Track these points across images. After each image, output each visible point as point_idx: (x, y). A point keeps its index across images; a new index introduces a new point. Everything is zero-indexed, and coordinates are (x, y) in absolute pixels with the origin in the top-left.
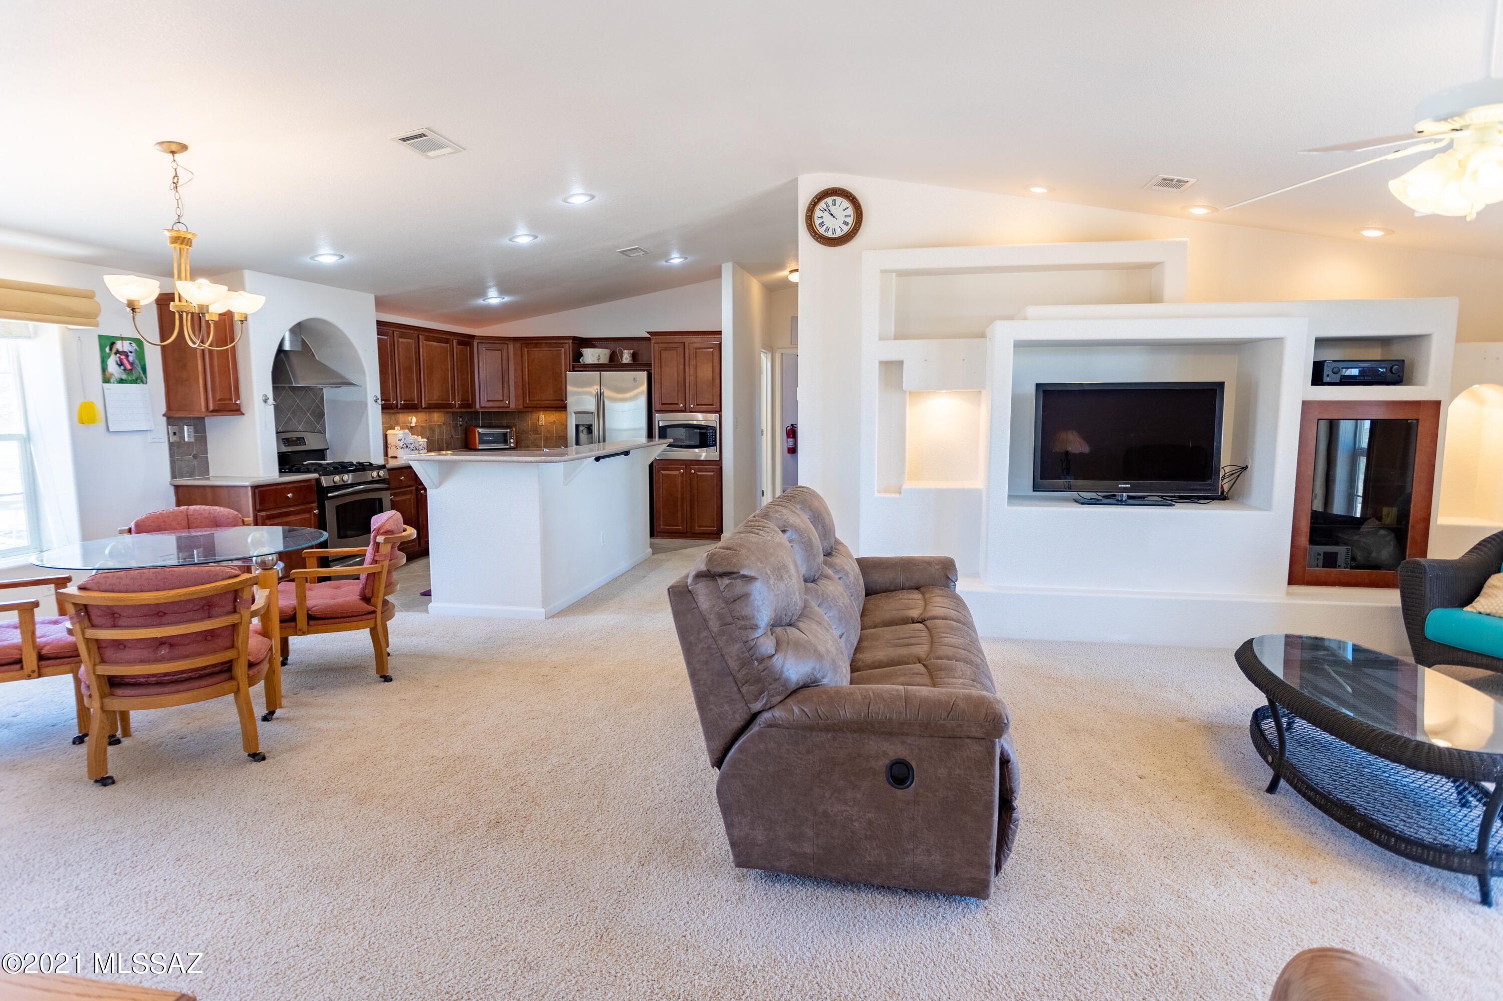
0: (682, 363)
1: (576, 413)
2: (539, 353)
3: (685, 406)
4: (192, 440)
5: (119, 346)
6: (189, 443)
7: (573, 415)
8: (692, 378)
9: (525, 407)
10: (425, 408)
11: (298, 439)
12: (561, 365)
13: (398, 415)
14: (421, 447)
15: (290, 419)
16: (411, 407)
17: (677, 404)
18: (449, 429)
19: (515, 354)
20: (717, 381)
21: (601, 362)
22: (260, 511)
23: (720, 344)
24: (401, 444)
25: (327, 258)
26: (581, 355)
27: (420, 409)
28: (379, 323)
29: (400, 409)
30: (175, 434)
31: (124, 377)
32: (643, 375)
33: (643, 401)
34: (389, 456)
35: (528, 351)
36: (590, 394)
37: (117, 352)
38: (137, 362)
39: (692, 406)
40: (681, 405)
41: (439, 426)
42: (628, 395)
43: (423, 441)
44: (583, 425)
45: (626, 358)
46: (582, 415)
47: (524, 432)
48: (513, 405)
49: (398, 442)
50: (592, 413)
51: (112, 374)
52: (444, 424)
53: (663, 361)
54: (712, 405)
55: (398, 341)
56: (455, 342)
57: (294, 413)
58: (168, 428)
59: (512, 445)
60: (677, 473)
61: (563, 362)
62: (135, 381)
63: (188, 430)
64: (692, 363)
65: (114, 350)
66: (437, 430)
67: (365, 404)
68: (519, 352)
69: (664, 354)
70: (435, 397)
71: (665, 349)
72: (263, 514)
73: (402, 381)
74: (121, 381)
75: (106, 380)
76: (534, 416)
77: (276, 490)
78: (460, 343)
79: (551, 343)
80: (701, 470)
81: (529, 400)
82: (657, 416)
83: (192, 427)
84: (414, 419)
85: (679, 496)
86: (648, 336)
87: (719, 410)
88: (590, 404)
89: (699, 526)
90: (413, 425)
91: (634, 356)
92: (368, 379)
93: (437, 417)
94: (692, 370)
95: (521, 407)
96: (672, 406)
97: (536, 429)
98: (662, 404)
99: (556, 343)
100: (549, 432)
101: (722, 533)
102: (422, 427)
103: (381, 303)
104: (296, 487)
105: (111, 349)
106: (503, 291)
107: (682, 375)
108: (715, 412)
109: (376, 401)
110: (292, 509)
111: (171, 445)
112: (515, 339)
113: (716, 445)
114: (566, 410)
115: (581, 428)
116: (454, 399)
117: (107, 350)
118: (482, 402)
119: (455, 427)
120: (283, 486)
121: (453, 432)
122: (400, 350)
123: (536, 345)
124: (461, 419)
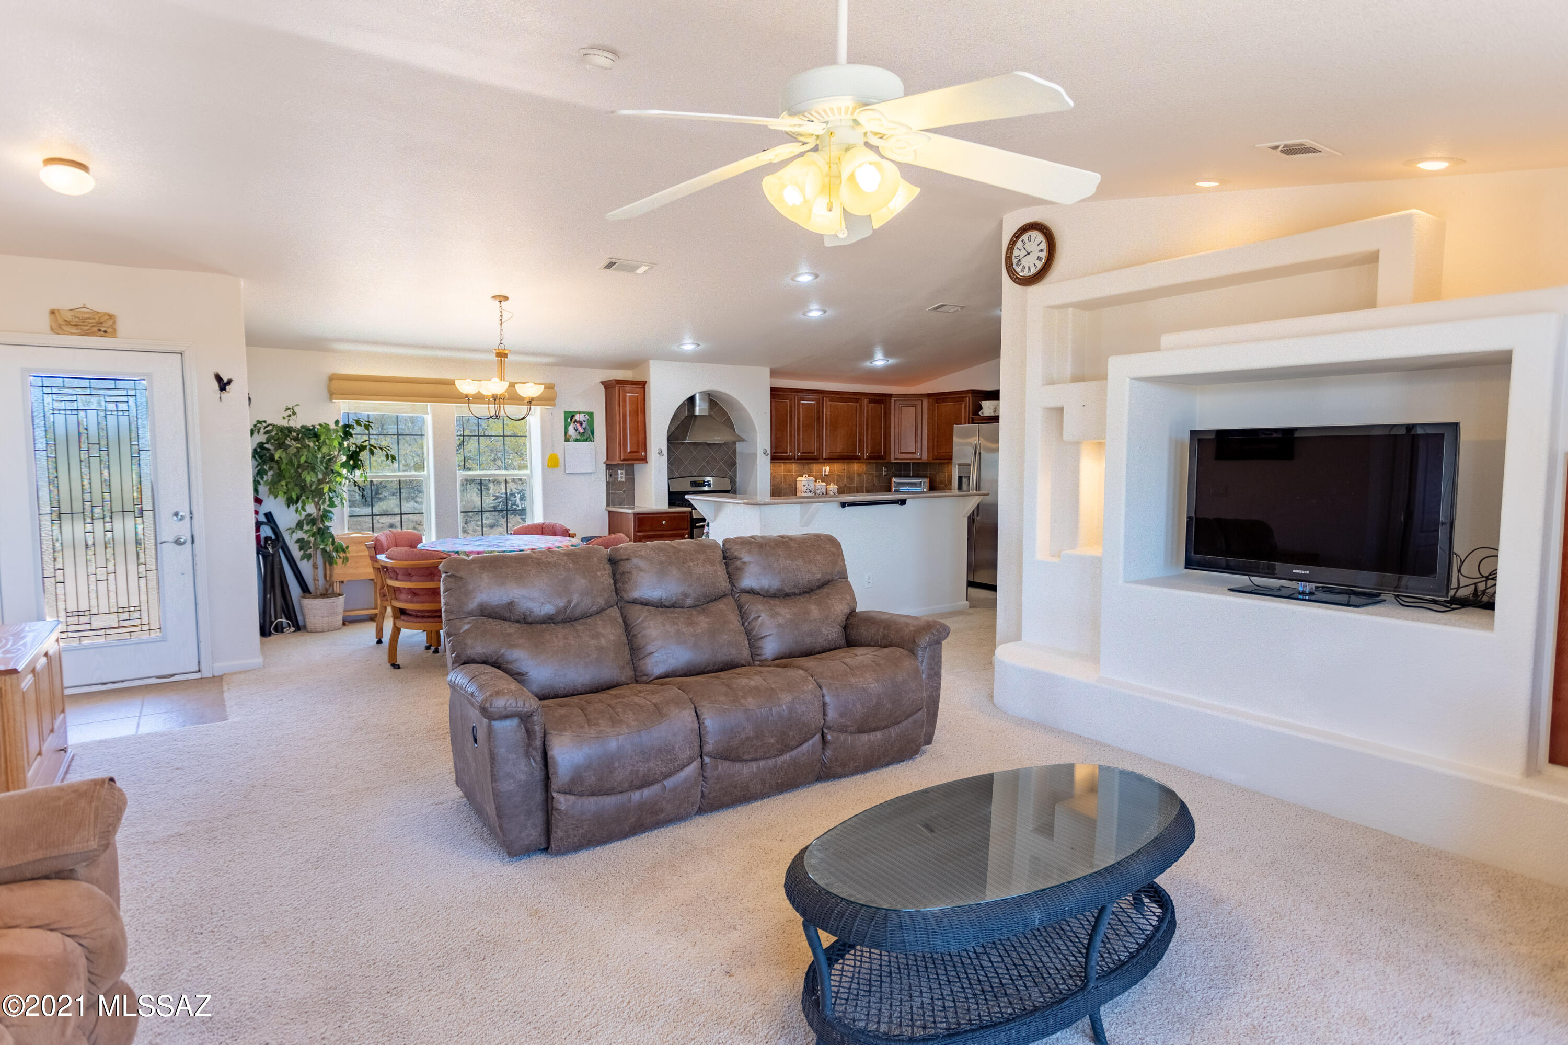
1: (959, 465)
2: (944, 408)
4: (623, 480)
5: (577, 417)
6: (621, 482)
7: (957, 467)
9: (934, 459)
10: (826, 459)
11: (704, 482)
13: (812, 465)
15: (704, 467)
16: (809, 459)
18: (870, 478)
19: (929, 409)
22: (639, 531)
25: (688, 347)
26: (981, 408)
27: (820, 460)
28: (773, 389)
29: (798, 459)
30: (611, 475)
31: (579, 437)
35: (937, 406)
36: (971, 445)
37: (576, 421)
38: (588, 427)
41: (859, 475)
43: (833, 487)
44: (965, 477)
46: (963, 467)
48: (925, 457)
50: (970, 465)
51: (571, 436)
52: (865, 471)
55: (799, 403)
56: (866, 401)
57: (708, 463)
58: (606, 472)
61: (963, 415)
62: (586, 440)
63: (621, 474)
65: (573, 420)
66: (856, 479)
67: (755, 455)
68: (931, 408)
70: (839, 450)
72: (641, 534)
73: (801, 437)
74: (577, 440)
75: (567, 440)
77: (652, 518)
78: (871, 402)
79: (954, 398)
81: (936, 454)
83: (624, 472)
84: (828, 469)
88: (970, 457)
90: (827, 473)
92: (759, 435)
93: (855, 467)
95: (932, 458)
99: (958, 397)
102: (835, 475)
103: (774, 373)
104: (670, 517)
105: (571, 420)
106: (888, 354)
109: (765, 453)
110: (665, 533)
111: (608, 483)
112: (929, 395)
114: (952, 462)
116: (861, 451)
117: (569, 420)
118: (895, 456)
119: (879, 476)
120: (663, 515)
121: (875, 481)
122: (801, 410)
123: (944, 400)
124: (886, 470)
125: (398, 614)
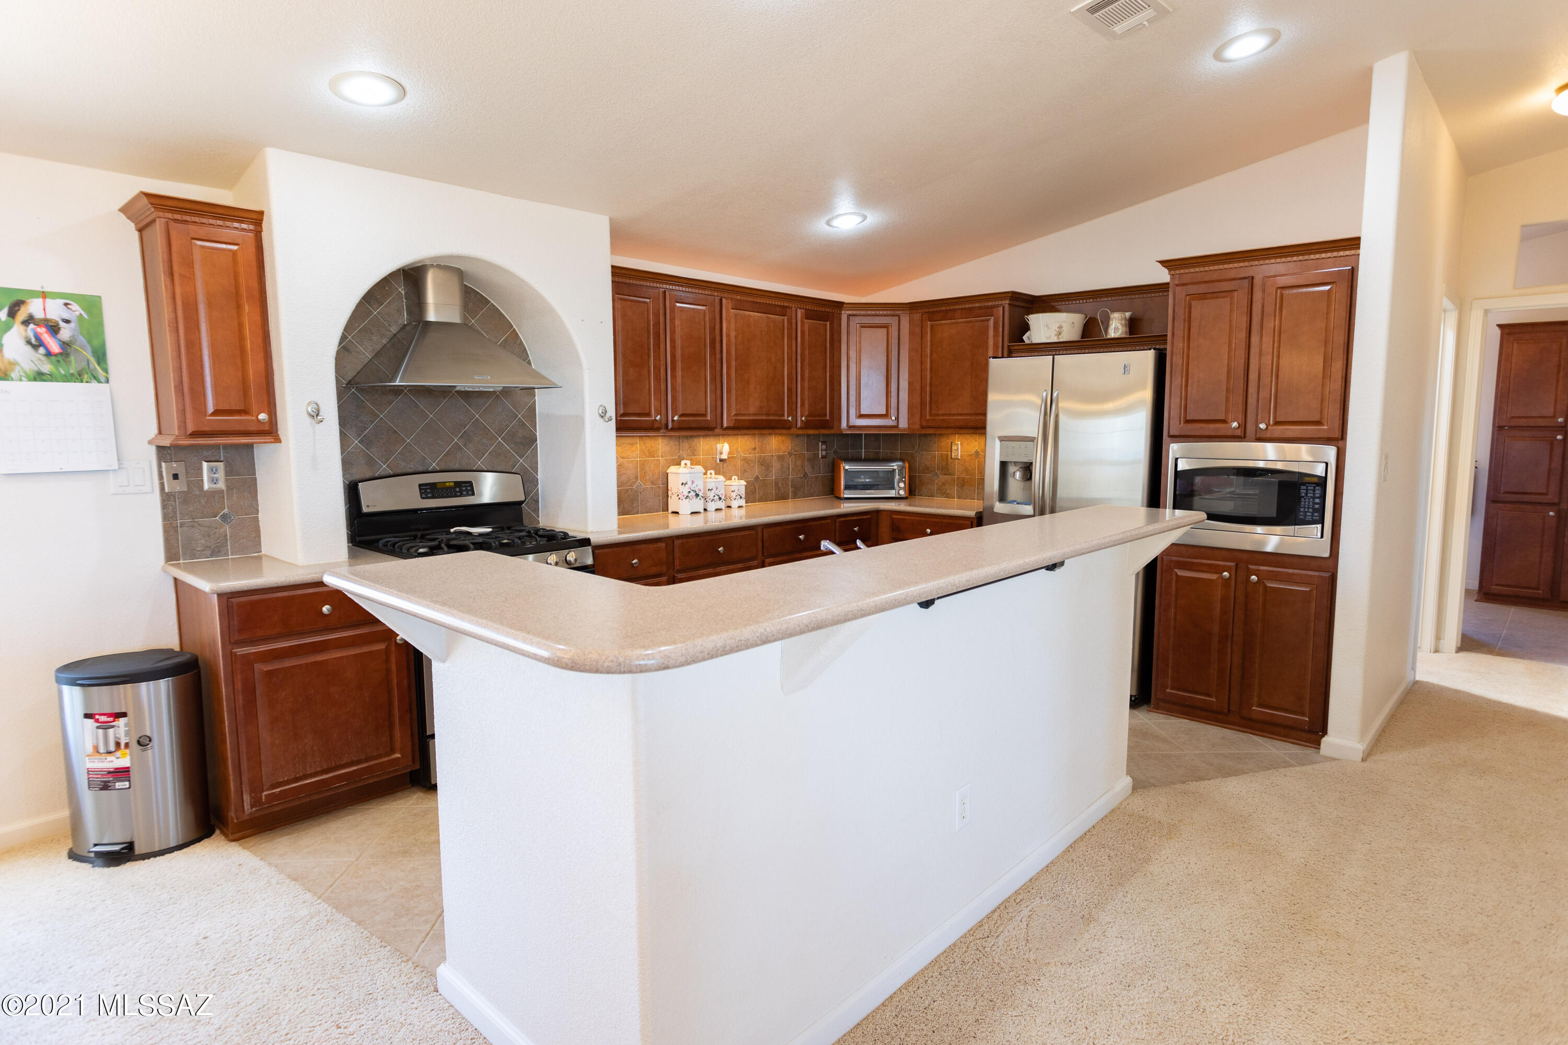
0: (1244, 325)
1: (1002, 439)
2: (949, 329)
3: (1243, 426)
4: (221, 485)
5: (34, 308)
6: (213, 494)
7: (998, 442)
8: (1267, 360)
9: (923, 427)
10: (728, 428)
11: (458, 484)
12: (987, 348)
13: (696, 440)
14: (734, 495)
15: (457, 448)
16: (703, 427)
17: (1224, 421)
18: (799, 463)
19: (912, 333)
20: (1338, 366)
21: (1065, 338)
22: (240, 644)
23: (1353, 275)
24: (685, 490)
26: (1026, 328)
27: (718, 431)
28: (617, 272)
29: (673, 429)
30: (176, 477)
31: (46, 368)
32: (1145, 360)
33: (1142, 419)
34: (670, 511)
35: (932, 326)
36: (1030, 404)
37: (30, 321)
38: (81, 340)
39: (1263, 426)
40: (1235, 424)
41: (781, 458)
42: (1110, 406)
43: (738, 485)
44: (1015, 463)
45: (1116, 327)
46: (1014, 444)
47: (927, 469)
48: (903, 424)
49: (682, 488)
50: (1032, 440)
51: (14, 364)
52: (790, 454)
53: (1194, 324)
54: (1319, 423)
55: (673, 308)
56: (800, 313)
57: (467, 438)
58: (160, 467)
59: (902, 492)
60: (1214, 577)
61: (991, 342)
62: (75, 378)
63: (212, 470)
64: (1269, 324)
65: (21, 317)
66: (776, 466)
67: (580, 420)
68: (918, 330)
69: (1198, 308)
70: (752, 410)
71: (1203, 296)
72: (246, 650)
73: (680, 379)
74: (38, 376)
76: (945, 442)
77: (285, 600)
78: (809, 315)
79: (971, 309)
80: (1275, 577)
81: (931, 415)
82: (1174, 449)
83: (221, 465)
84: (728, 448)
85: (1216, 629)
86: (1164, 276)
87: (1337, 434)
88: (1030, 426)
89: (1259, 705)
90: (724, 456)
91: (1133, 325)
92: (586, 374)
93: (776, 444)
94: (1267, 340)
95: (918, 426)
96: (1212, 426)
97: (946, 467)
98: (1187, 421)
99: (980, 308)
100: (966, 470)
101: (1324, 731)
102: (745, 460)
105: (12, 314)
106: (864, 204)
107: (1241, 354)
108: (1328, 441)
109: (602, 416)
110: (333, 636)
111: (167, 499)
112: (912, 306)
113: (1322, 521)
114: (984, 434)
115: (1011, 469)
116: (791, 412)
118: (850, 419)
119: (813, 459)
120: (302, 592)
121: (808, 469)
122: (677, 322)
123: (947, 315)
124: (824, 447)
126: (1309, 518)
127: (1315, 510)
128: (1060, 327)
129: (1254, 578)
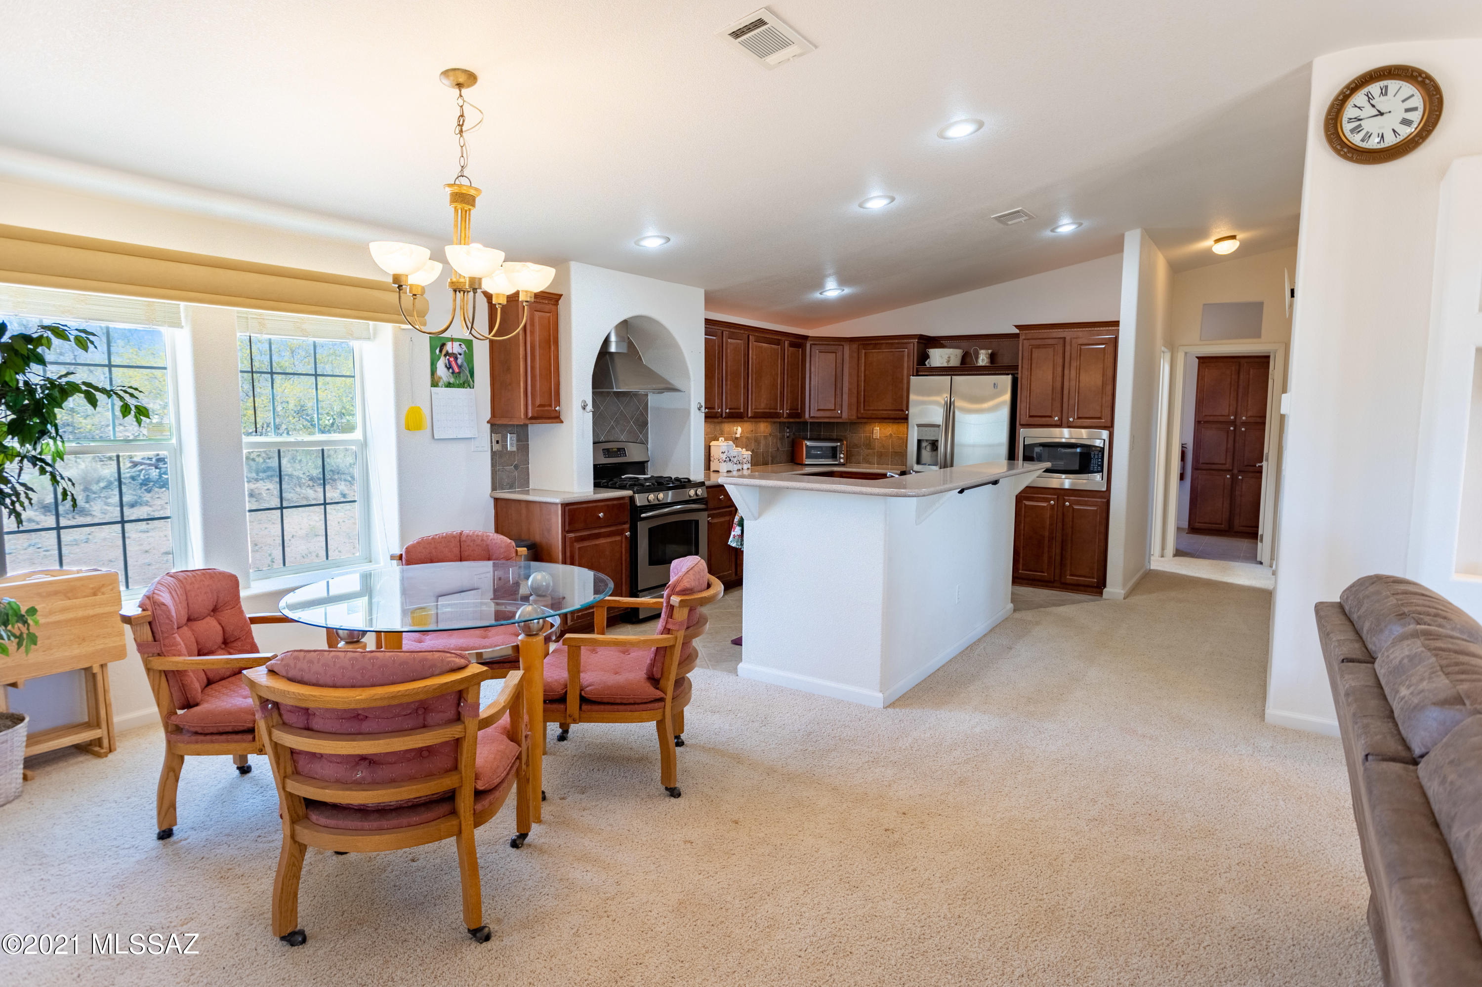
0: (1061, 364)
1: (919, 426)
2: (878, 356)
3: (1061, 419)
4: (514, 449)
5: (449, 347)
6: (511, 451)
7: (916, 428)
8: (1073, 383)
9: (858, 418)
10: (751, 417)
11: (619, 449)
12: (903, 369)
13: (723, 425)
14: (745, 461)
15: (613, 428)
16: (736, 416)
17: (1050, 417)
18: (775, 441)
19: (851, 357)
20: (1110, 387)
21: (952, 364)
22: (569, 532)
23: (1116, 341)
24: (724, 457)
25: (652, 243)
26: (927, 357)
27: (746, 419)
28: (708, 321)
29: (725, 418)
30: (498, 442)
31: (452, 380)
32: (1007, 380)
33: (1004, 413)
34: (712, 470)
35: (865, 353)
36: (937, 403)
37: (447, 354)
38: (465, 364)
39: (1071, 419)
40: (1056, 418)
41: (765, 437)
42: (986, 405)
43: (747, 454)
44: (927, 441)
45: (983, 359)
46: (926, 429)
47: (856, 446)
48: (845, 415)
49: (722, 455)
50: (938, 426)
51: (440, 378)
52: (770, 435)
53: (1034, 361)
54: (1100, 418)
55: (727, 342)
56: (787, 343)
57: (617, 421)
58: (491, 436)
59: (842, 461)
60: (1045, 504)
61: (906, 365)
62: (462, 385)
64: (1074, 364)
65: (444, 352)
66: (763, 442)
67: (688, 411)
68: (855, 355)
69: (1036, 353)
70: (763, 405)
71: (1038, 347)
72: (572, 535)
73: (729, 387)
74: (449, 385)
75: (435, 384)
76: (868, 428)
77: (587, 509)
78: (792, 345)
79: (892, 344)
80: (1079, 503)
81: (864, 410)
82: (1023, 432)
83: (515, 435)
84: (739, 430)
85: (1047, 534)
86: (1017, 331)
87: (1109, 425)
88: (937, 416)
89: (1071, 575)
90: (738, 436)
91: (992, 357)
92: (692, 384)
93: (764, 428)
94: (1073, 373)
95: (854, 417)
96: (1044, 419)
97: (869, 444)
98: (1030, 416)
99: (898, 343)
100: (883, 446)
101: (1105, 586)
102: (747, 438)
103: (710, 300)
104: (608, 506)
105: (441, 351)
106: (843, 282)
107: (1059, 379)
108: (1104, 428)
109: (699, 409)
110: (603, 530)
111: (493, 454)
112: (852, 339)
113: (1102, 471)
114: (907, 423)
115: (924, 444)
116: (782, 407)
117: (437, 351)
118: (812, 411)
119: (782, 439)
120: (595, 504)
121: (779, 445)
122: (729, 351)
123: (875, 346)
124: (788, 430)
125: (301, 810)
126: (1095, 470)
127: (1099, 465)
128: (949, 357)
129: (1067, 503)
